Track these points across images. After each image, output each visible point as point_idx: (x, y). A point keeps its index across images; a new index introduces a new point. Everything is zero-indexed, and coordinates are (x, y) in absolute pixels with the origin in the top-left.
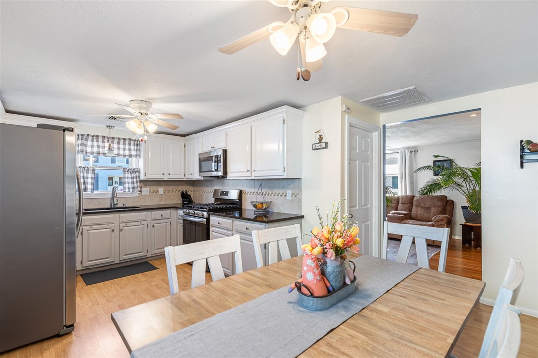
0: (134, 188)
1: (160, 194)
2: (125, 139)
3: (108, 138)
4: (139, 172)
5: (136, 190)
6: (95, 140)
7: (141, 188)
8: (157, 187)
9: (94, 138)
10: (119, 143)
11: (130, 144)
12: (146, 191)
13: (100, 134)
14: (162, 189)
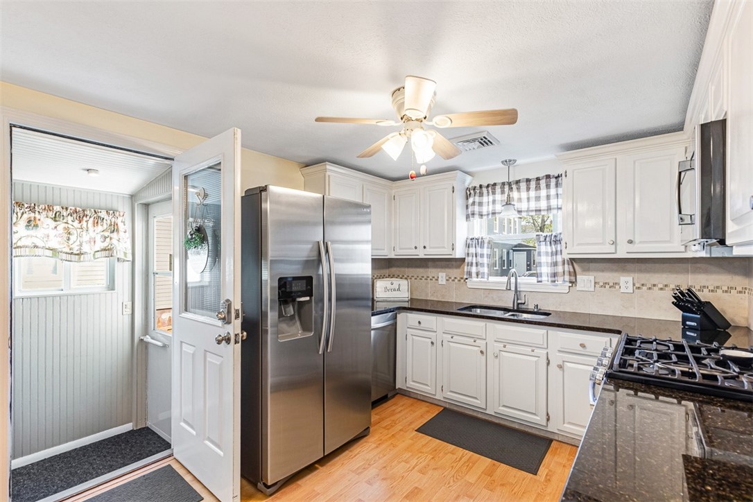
2: (538, 179)
3: (509, 183)
5: (561, 279)
7: (573, 274)
8: (616, 274)
11: (548, 187)
14: (630, 279)
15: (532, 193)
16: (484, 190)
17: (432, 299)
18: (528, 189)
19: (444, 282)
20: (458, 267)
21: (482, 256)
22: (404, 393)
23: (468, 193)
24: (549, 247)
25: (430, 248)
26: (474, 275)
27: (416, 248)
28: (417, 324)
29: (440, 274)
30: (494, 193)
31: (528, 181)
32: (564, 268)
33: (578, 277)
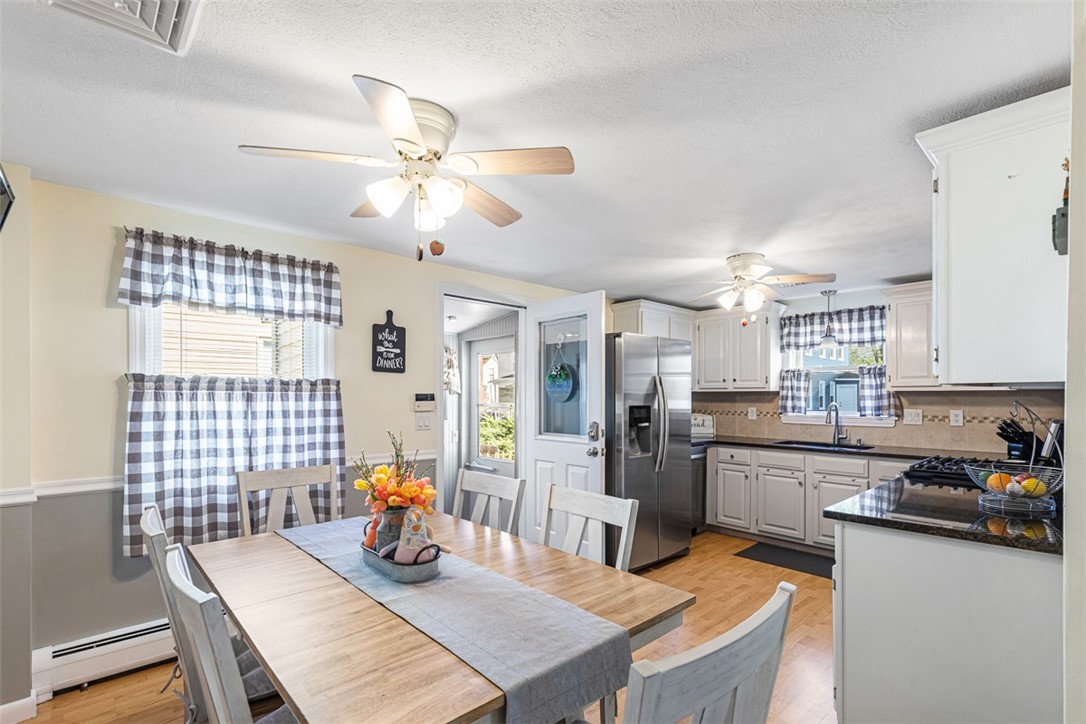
1: (952, 423)
3: (829, 313)
5: (886, 413)
6: (808, 322)
8: (945, 408)
9: (808, 319)
11: (872, 318)
14: (960, 412)
15: (855, 325)
16: (802, 321)
17: (740, 435)
18: (850, 320)
19: (755, 418)
20: (771, 401)
21: (799, 389)
22: (716, 530)
23: (783, 323)
24: (873, 380)
25: (741, 381)
26: (789, 409)
27: (724, 381)
28: (729, 458)
29: (750, 409)
30: (812, 324)
31: (850, 312)
32: (889, 402)
33: (905, 410)
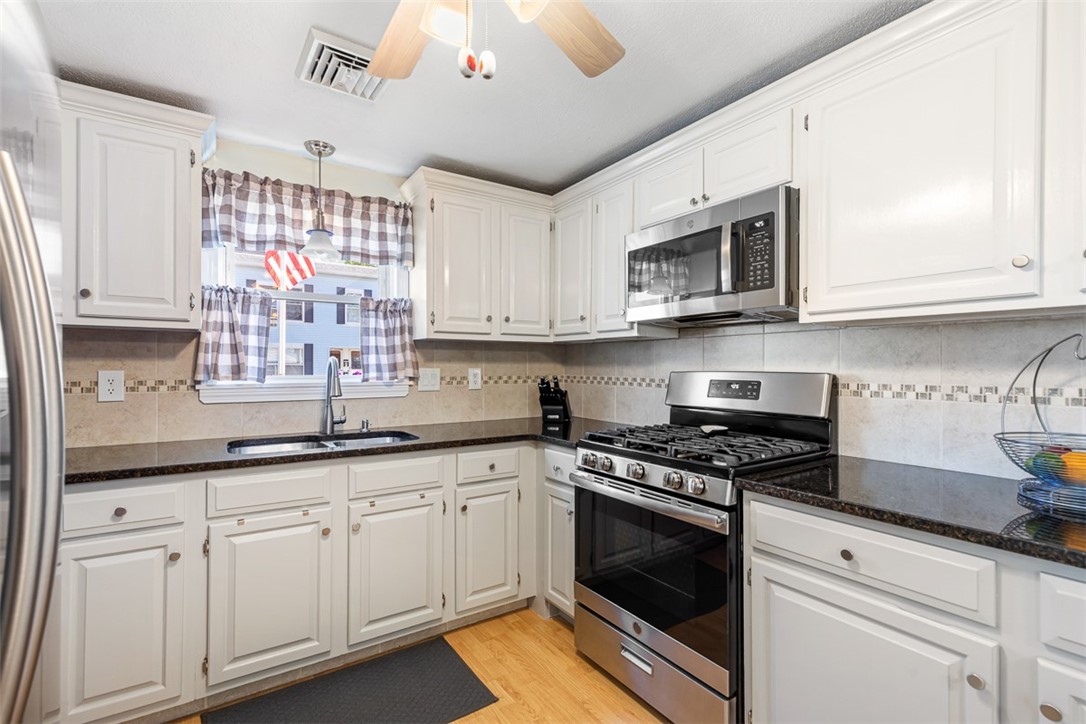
0: (394, 367)
1: (471, 386)
2: (366, 200)
3: (313, 190)
4: (409, 312)
5: (401, 374)
6: (269, 195)
7: (416, 366)
8: (463, 365)
9: (268, 188)
10: (347, 213)
11: (382, 218)
12: (431, 376)
13: (289, 178)
14: (480, 371)
15: (356, 223)
16: (254, 189)
21: (245, 329)
23: (209, 182)
25: (108, 298)
26: (226, 372)
28: (113, 518)
29: (104, 376)
30: (277, 200)
31: (349, 198)
33: (420, 369)
